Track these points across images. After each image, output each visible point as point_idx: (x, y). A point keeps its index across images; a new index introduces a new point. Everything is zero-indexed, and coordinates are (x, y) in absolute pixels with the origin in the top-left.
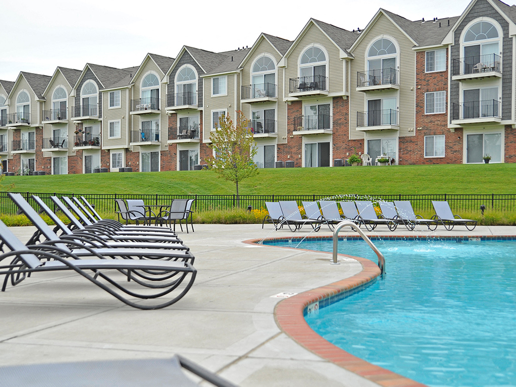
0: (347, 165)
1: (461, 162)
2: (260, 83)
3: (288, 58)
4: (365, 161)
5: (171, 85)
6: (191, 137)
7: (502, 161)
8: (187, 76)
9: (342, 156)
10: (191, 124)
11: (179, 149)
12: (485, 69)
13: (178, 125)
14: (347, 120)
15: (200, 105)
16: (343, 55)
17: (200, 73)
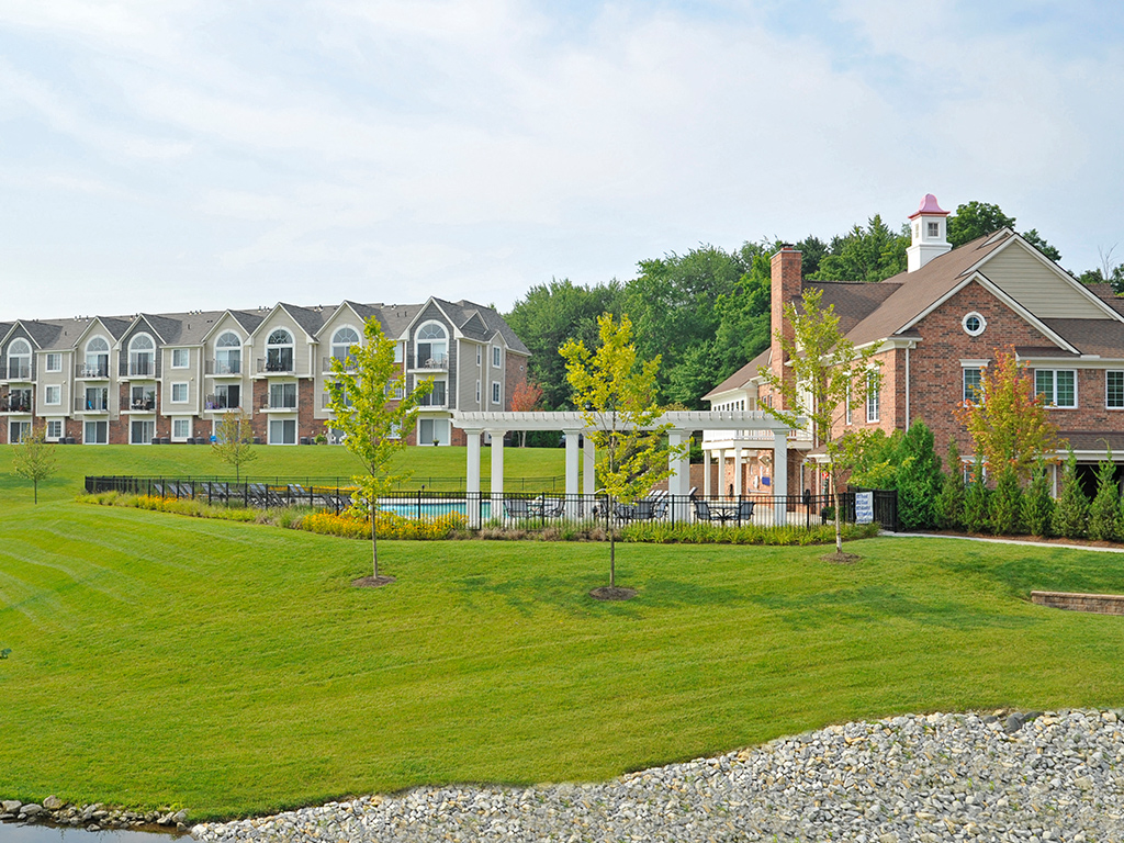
0: (313, 443)
1: (415, 444)
2: (225, 358)
3: (255, 337)
4: (330, 440)
5: (123, 352)
6: (147, 409)
7: (449, 444)
8: (144, 344)
9: (307, 434)
10: (145, 395)
11: (131, 420)
12: (435, 366)
13: (131, 396)
14: (312, 400)
15: (158, 375)
16: (310, 340)
17: (158, 342)
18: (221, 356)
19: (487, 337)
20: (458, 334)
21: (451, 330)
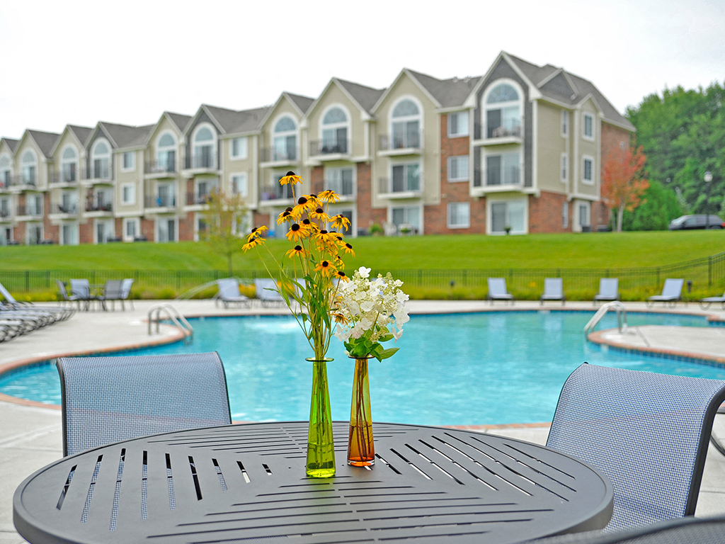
0: (369, 235)
1: (485, 232)
2: (282, 145)
3: (310, 118)
4: (388, 231)
5: (188, 146)
7: (526, 231)
8: (205, 137)
9: (365, 224)
10: (208, 190)
11: (197, 217)
12: (506, 134)
13: (196, 191)
14: (370, 185)
15: (219, 168)
16: (365, 116)
17: (219, 132)
18: (278, 142)
19: (575, 102)
20: (535, 94)
21: (526, 89)
